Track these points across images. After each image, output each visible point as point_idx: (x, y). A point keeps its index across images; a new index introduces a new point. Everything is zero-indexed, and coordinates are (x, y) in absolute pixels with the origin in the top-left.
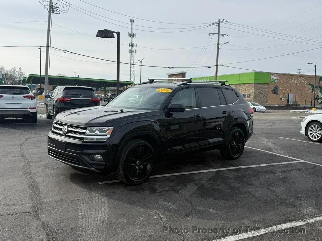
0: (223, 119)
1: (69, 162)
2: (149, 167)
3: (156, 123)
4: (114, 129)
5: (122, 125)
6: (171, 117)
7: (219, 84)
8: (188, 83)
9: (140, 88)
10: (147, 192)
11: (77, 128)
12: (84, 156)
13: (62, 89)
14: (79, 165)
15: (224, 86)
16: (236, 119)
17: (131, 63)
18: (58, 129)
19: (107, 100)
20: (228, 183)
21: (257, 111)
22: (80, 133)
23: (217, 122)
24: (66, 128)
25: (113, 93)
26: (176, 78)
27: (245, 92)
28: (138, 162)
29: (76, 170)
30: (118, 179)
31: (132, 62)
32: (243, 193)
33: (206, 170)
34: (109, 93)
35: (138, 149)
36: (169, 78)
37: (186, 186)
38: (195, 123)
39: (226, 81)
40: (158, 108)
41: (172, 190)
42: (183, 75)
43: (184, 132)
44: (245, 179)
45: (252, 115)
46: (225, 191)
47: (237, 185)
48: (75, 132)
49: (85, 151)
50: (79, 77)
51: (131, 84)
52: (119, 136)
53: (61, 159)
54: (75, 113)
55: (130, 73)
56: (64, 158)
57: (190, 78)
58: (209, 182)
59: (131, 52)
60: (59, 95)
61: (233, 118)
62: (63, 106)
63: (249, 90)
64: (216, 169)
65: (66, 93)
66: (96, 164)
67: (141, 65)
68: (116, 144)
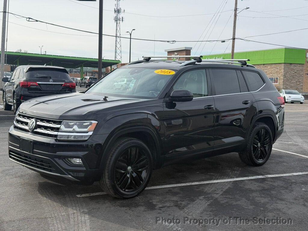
0: (244, 112)
1: (38, 167)
2: (144, 175)
3: (154, 116)
4: (98, 124)
5: (108, 118)
6: (174, 108)
7: (239, 65)
8: (196, 63)
9: (131, 69)
10: (142, 208)
11: (48, 121)
12: (58, 159)
13: (25, 70)
14: (51, 171)
15: (245, 67)
16: (261, 112)
17: (116, 35)
18: (22, 123)
19: (84, 86)
20: (250, 197)
21: (286, 101)
22: (52, 129)
23: (234, 115)
24: (33, 122)
25: (92, 76)
26: (178, 56)
27: (271, 75)
28: (129, 168)
29: (46, 178)
30: (103, 191)
31: (118, 34)
32: (271, 211)
33: (220, 179)
34: (86, 75)
35: (129, 150)
36: (168, 55)
37: (194, 201)
38: (205, 117)
39: (249, 60)
40: (156, 96)
41: (176, 206)
42: (187, 51)
43: (190, 128)
44: (273, 192)
45: (282, 106)
46: (247, 207)
47: (263, 200)
48: (46, 128)
49: (58, 153)
50: (47, 54)
51: (117, 63)
52: (105, 132)
53: (27, 164)
54: (43, 102)
55: (116, 49)
56: (31, 162)
57: (199, 56)
58: (225, 196)
59: (117, 20)
60: (20, 77)
61: (257, 111)
62: (27, 93)
63: (277, 72)
64: (233, 178)
65: (31, 76)
66: (74, 170)
67: (131, 38)
68: (100, 144)
